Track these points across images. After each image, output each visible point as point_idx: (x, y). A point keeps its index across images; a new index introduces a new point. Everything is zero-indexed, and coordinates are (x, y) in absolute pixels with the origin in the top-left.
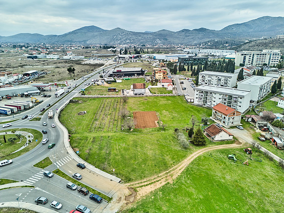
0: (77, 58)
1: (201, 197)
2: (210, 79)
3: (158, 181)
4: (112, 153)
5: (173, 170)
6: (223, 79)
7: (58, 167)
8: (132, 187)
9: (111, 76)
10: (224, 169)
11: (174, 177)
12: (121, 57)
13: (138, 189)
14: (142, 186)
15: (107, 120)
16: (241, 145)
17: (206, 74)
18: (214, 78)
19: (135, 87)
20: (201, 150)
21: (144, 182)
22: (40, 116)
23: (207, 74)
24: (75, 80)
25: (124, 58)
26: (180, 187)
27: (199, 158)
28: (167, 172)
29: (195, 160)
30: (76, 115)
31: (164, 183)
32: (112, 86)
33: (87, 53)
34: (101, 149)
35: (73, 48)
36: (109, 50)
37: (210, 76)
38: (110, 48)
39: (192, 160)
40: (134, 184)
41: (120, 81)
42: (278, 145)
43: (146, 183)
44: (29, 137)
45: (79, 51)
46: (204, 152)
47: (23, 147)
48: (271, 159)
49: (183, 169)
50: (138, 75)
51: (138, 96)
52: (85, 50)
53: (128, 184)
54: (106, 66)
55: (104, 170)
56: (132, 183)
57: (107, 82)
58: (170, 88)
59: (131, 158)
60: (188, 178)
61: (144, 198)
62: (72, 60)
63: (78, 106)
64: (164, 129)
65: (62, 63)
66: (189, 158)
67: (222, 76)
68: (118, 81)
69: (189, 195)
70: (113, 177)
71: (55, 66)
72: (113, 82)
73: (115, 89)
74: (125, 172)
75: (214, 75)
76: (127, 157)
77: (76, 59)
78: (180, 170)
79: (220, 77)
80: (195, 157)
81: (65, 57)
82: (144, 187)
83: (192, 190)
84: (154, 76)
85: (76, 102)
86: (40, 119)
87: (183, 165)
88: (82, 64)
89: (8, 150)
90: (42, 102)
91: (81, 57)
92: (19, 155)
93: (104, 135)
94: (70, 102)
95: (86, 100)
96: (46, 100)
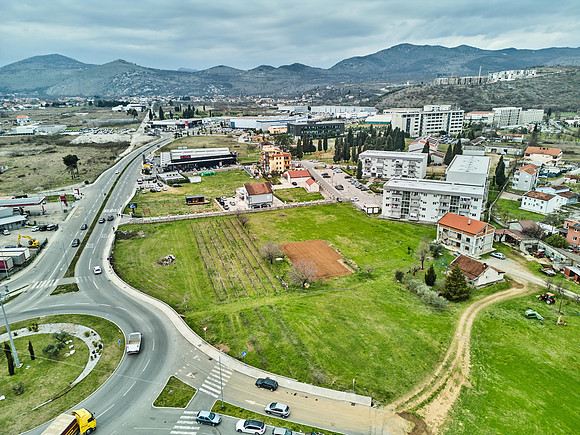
0: (50, 130)
2: (381, 165)
3: (443, 387)
4: (305, 343)
5: (453, 358)
6: (406, 163)
7: (217, 396)
8: (405, 410)
9: (167, 169)
10: (536, 339)
11: (466, 372)
12: (160, 126)
13: (418, 412)
14: (422, 405)
15: (236, 271)
16: (525, 289)
17: (372, 157)
18: (389, 163)
19: (251, 191)
20: (469, 309)
21: (420, 394)
22: (69, 281)
23: (375, 157)
24: (87, 183)
25: (165, 126)
26: (492, 392)
27: (478, 325)
28: (444, 363)
29: (474, 331)
30: (156, 267)
31: (457, 390)
32: (186, 191)
33: (64, 117)
34: (275, 337)
35: (21, 107)
36: (114, 109)
37: (380, 159)
38: (117, 104)
39: (468, 331)
40: (404, 402)
41: (199, 179)
43: (424, 397)
44: (87, 335)
45: (40, 112)
46: (476, 311)
47: (91, 365)
49: (468, 352)
51: (261, 209)
52: (53, 111)
53: (392, 406)
54: (136, 147)
55: (319, 383)
56: (399, 402)
57: (170, 183)
58: (314, 188)
59: (353, 348)
60: (491, 370)
61: (447, 429)
62: (42, 137)
63: (144, 245)
64: (370, 276)
65: (18, 143)
66: (460, 328)
67: (404, 159)
68: (193, 180)
69: (519, 404)
70: (352, 397)
71: (6, 151)
72: (182, 182)
73: (201, 199)
74: (365, 376)
75: (389, 158)
76: (343, 346)
78: (463, 355)
79: (401, 161)
80: (470, 323)
81: (20, 130)
82: (426, 406)
83: (515, 392)
84: (267, 164)
85: (132, 236)
86: (74, 288)
87: (461, 344)
88: (73, 145)
89: (57, 376)
90: (46, 243)
91: (57, 128)
92: (96, 385)
93: (256, 304)
94: (116, 238)
95: (152, 229)
96: (53, 238)
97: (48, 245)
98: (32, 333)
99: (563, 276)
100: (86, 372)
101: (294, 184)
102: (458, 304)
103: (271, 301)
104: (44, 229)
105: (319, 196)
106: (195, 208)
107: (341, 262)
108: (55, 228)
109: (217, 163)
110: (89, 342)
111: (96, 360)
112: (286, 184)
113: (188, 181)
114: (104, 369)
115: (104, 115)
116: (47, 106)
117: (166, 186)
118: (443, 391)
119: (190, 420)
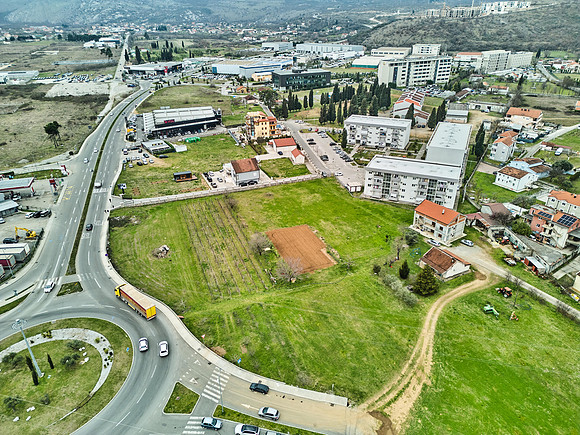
1: (487, 399)
2: (366, 132)
3: (407, 386)
5: (418, 356)
6: (390, 131)
7: (217, 401)
8: (375, 409)
10: (490, 335)
11: (428, 370)
13: (386, 410)
14: (389, 403)
16: (487, 280)
17: (357, 124)
19: (238, 169)
20: (436, 304)
21: (388, 393)
23: (360, 124)
24: (71, 154)
25: (144, 72)
26: (447, 389)
27: (442, 321)
28: (410, 362)
29: (438, 327)
31: (419, 388)
37: (365, 127)
39: (433, 327)
40: (375, 400)
41: (184, 148)
42: (540, 271)
43: (392, 396)
44: (98, 341)
46: (442, 306)
47: (105, 373)
49: (431, 349)
50: (211, 125)
52: (19, 47)
53: (364, 405)
54: (116, 101)
56: (370, 402)
57: (156, 153)
58: (299, 160)
59: (333, 348)
60: (449, 368)
61: (408, 426)
63: (138, 233)
64: (351, 269)
66: (427, 324)
67: (388, 127)
68: (180, 148)
69: (469, 401)
70: (331, 398)
72: (168, 151)
73: (189, 176)
74: (343, 377)
75: (373, 126)
76: (325, 346)
78: (427, 353)
79: (385, 129)
80: (435, 319)
82: (392, 405)
83: (466, 390)
84: (253, 129)
85: (124, 223)
87: (426, 341)
88: (49, 99)
89: (75, 385)
90: (42, 232)
91: (32, 73)
92: (112, 393)
93: (247, 301)
94: (110, 225)
95: (143, 213)
96: (49, 225)
97: (45, 235)
98: (47, 340)
99: (523, 266)
100: (101, 381)
101: (280, 153)
102: (427, 299)
103: (260, 298)
104: (38, 215)
105: (304, 170)
106: (183, 185)
107: (324, 251)
108: (48, 214)
109: (201, 127)
110: (100, 348)
111: (109, 368)
112: (271, 153)
113: (173, 150)
114: (117, 377)
115: (76, 54)
116: (12, 39)
117: (152, 157)
118: (407, 389)
119: (196, 425)
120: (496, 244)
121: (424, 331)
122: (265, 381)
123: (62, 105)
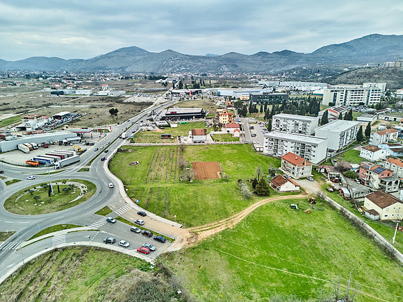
0: (116, 94)
1: (259, 239)
2: (286, 123)
4: (172, 203)
5: (234, 217)
6: (301, 123)
7: (119, 215)
8: (193, 231)
9: (163, 119)
10: (285, 216)
11: (234, 224)
12: (175, 93)
13: (199, 233)
15: (163, 172)
16: (307, 196)
18: (291, 122)
19: (194, 133)
20: (264, 200)
21: (205, 227)
22: (88, 167)
23: (282, 118)
24: (118, 124)
25: (179, 93)
26: (239, 231)
27: (261, 208)
28: (228, 219)
29: (257, 209)
30: (128, 166)
31: (223, 229)
32: (166, 132)
33: (128, 86)
34: (159, 199)
35: (108, 79)
36: (157, 81)
37: (286, 119)
38: (158, 78)
39: (254, 209)
40: (196, 229)
41: (176, 125)
42: (345, 195)
43: (206, 229)
44: (83, 187)
45: (116, 83)
46: (267, 202)
47: (79, 197)
48: (334, 208)
49: (244, 216)
50: (198, 117)
51: (197, 144)
52: (124, 82)
53: (189, 229)
54: (156, 105)
55: (164, 217)
56: (193, 228)
57: (160, 127)
58: (237, 134)
59: (192, 207)
60: (248, 224)
61: (205, 240)
62: (110, 97)
63: (129, 156)
64: (227, 181)
65: (97, 100)
66: (250, 208)
68: (172, 126)
69: (248, 237)
70: (175, 223)
71: (89, 105)
72: (166, 126)
73: (169, 136)
75: (291, 119)
76: (188, 206)
77: (116, 96)
78: (241, 217)
79: (298, 122)
80: (257, 207)
81: (101, 93)
82: (204, 231)
83: (250, 233)
84: (218, 119)
85: (125, 151)
86: (88, 170)
87: (244, 214)
88: (124, 103)
89: (65, 200)
90: (85, 151)
91: (121, 92)
93: (161, 186)
94: (118, 151)
95: (135, 149)
96: (90, 148)
98: (63, 184)
100: (76, 199)
101: (228, 131)
102: (260, 198)
103: (168, 185)
104: (88, 144)
106: (164, 140)
107: (218, 173)
108: (93, 144)
109: (192, 117)
110: (82, 190)
111: (81, 196)
113: (169, 126)
114: (83, 200)
115: (150, 85)
116: (122, 78)
117: (157, 128)
118: (217, 228)
119: (104, 220)
120: (329, 182)
121: (247, 209)
122: (146, 212)
123: (128, 105)
